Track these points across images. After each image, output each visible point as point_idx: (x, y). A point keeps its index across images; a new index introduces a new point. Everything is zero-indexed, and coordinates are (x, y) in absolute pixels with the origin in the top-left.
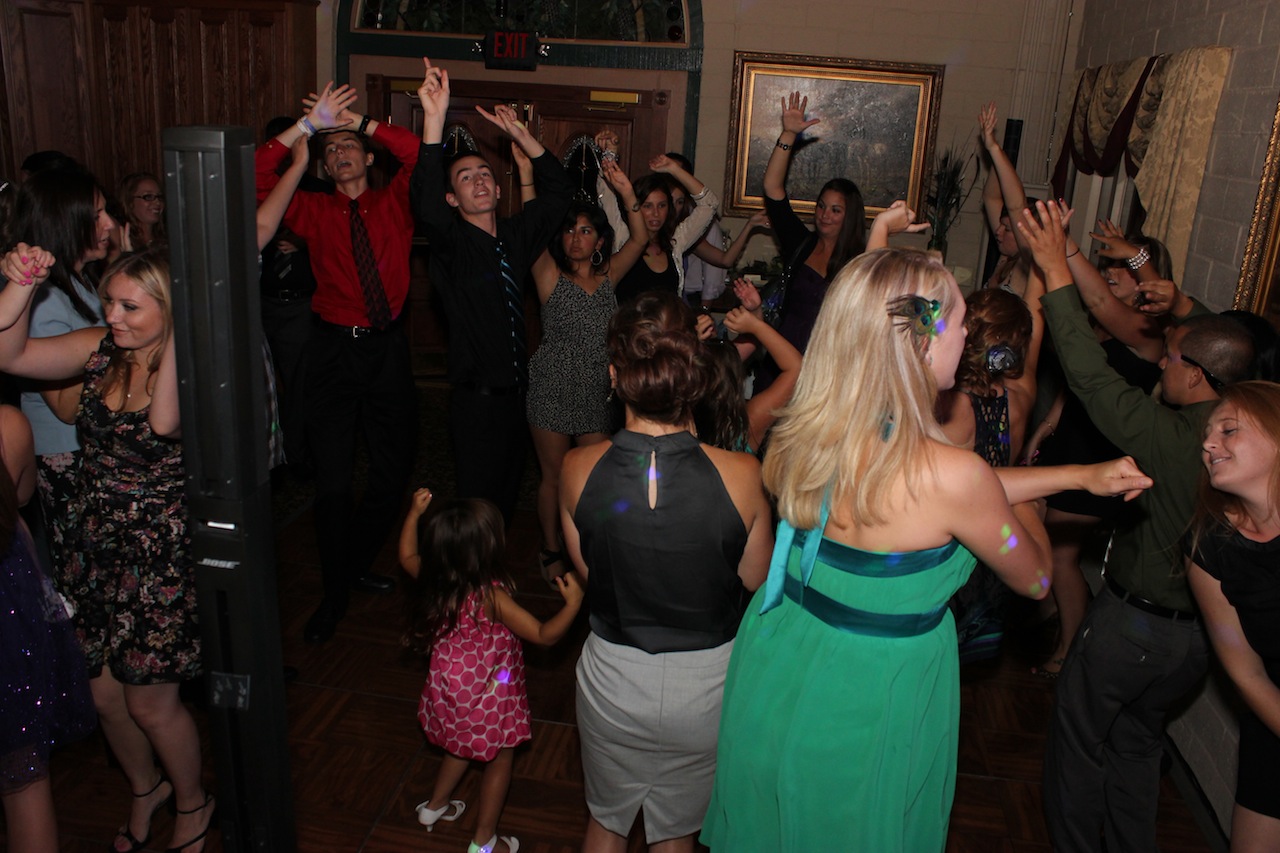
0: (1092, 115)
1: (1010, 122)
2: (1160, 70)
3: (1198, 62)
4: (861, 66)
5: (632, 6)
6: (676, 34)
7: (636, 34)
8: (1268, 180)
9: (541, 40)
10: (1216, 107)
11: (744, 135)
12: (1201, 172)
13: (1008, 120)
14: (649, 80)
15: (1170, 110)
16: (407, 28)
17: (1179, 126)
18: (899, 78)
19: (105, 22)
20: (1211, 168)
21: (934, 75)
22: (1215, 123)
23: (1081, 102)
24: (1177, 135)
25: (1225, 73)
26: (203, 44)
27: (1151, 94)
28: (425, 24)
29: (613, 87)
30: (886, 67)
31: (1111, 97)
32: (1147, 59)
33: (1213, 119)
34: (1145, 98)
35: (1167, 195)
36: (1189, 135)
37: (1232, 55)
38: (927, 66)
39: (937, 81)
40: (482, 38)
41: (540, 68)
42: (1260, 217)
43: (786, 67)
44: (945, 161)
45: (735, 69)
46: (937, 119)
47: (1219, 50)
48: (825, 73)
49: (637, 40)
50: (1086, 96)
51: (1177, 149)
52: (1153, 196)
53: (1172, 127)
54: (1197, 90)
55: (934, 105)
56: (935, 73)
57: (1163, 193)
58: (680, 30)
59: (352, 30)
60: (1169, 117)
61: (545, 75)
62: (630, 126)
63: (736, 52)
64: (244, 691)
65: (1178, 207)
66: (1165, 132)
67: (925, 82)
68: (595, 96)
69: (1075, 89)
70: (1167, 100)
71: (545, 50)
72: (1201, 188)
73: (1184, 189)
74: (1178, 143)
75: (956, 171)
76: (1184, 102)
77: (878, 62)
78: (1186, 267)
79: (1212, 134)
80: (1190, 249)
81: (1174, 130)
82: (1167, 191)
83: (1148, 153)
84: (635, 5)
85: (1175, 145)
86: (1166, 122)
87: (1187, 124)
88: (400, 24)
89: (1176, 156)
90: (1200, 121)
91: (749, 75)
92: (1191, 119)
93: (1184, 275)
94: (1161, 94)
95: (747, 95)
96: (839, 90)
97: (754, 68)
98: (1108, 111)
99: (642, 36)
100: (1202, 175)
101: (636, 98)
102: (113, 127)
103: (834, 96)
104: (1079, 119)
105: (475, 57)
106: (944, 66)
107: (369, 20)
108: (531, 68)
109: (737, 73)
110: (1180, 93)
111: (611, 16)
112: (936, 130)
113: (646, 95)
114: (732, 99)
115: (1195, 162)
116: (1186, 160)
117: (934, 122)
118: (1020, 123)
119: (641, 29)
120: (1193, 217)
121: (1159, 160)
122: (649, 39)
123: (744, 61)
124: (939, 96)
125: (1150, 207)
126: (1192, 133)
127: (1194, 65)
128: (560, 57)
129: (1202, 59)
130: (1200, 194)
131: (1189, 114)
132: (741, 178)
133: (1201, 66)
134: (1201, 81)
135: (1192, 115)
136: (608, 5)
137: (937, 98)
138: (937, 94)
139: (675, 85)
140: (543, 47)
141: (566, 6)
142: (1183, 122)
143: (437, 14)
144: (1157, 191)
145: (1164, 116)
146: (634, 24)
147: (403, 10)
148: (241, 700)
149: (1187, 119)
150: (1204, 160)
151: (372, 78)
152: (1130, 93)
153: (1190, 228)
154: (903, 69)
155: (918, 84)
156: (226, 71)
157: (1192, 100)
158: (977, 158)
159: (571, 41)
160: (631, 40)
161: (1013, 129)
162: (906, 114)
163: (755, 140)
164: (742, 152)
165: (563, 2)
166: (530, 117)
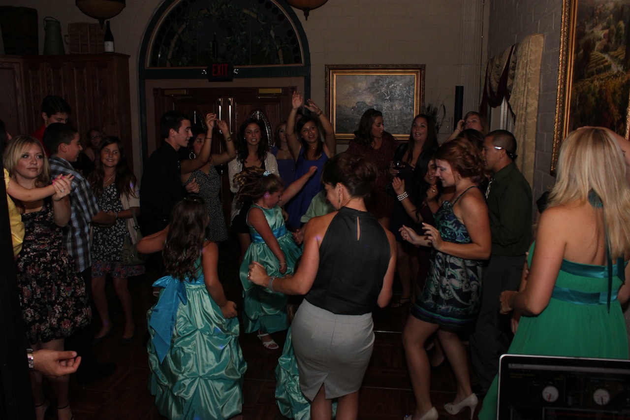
0: (492, 79)
1: (457, 87)
2: (516, 50)
3: (529, 42)
4: (386, 67)
5: (277, 48)
6: (298, 60)
7: (279, 61)
8: (560, 87)
9: (234, 67)
10: (540, 62)
11: (333, 104)
12: (537, 93)
13: (456, 87)
14: (287, 82)
15: (520, 66)
16: (172, 65)
17: (524, 72)
18: (404, 72)
19: (30, 71)
20: (541, 91)
21: (420, 69)
22: (541, 70)
23: (488, 75)
24: (524, 77)
25: (542, 46)
26: (75, 78)
27: (513, 62)
28: (180, 63)
29: (270, 86)
30: (397, 67)
31: (498, 68)
32: (511, 47)
33: (540, 68)
34: (511, 64)
35: (523, 106)
36: (529, 76)
37: (544, 38)
38: (417, 65)
39: (422, 73)
40: (206, 68)
41: (234, 80)
42: (560, 105)
43: (350, 71)
44: (429, 108)
45: (326, 73)
46: (424, 90)
47: (538, 36)
48: (368, 72)
49: (279, 64)
50: (490, 71)
51: (525, 83)
52: (517, 107)
53: (522, 74)
54: (530, 54)
55: (421, 83)
57: (521, 105)
58: (300, 58)
59: (146, 68)
60: (520, 69)
61: (237, 83)
62: (279, 105)
63: (326, 65)
65: (529, 110)
66: (519, 77)
67: (417, 73)
68: (261, 91)
69: (486, 69)
70: (519, 62)
71: (236, 71)
72: (539, 101)
73: (530, 101)
74: (525, 81)
75: (435, 113)
76: (526, 61)
77: (393, 65)
78: (536, 139)
79: (540, 74)
80: (537, 130)
81: (523, 75)
82: (523, 104)
83: (513, 88)
84: (278, 48)
85: (524, 82)
86: (520, 72)
87: (528, 71)
88: (168, 63)
89: (525, 87)
90: (534, 69)
91: (333, 76)
92: (529, 69)
93: (536, 143)
94: (516, 60)
95: (333, 85)
96: (376, 80)
97: (335, 73)
98: (498, 75)
99: (282, 62)
100: (538, 94)
101: (280, 91)
102: (34, 119)
103: (374, 83)
104: (488, 82)
105: (203, 77)
106: (425, 65)
107: (154, 62)
108: (230, 80)
109: (327, 75)
110: (524, 58)
111: (267, 54)
112: (424, 96)
113: (285, 89)
114: (326, 88)
115: (533, 88)
116: (530, 88)
117: (423, 92)
118: (463, 87)
119: (281, 58)
120: (536, 114)
121: (518, 90)
122: (285, 63)
123: (330, 69)
124: (424, 79)
125: (517, 113)
126: (531, 75)
127: (528, 44)
128: (243, 74)
129: (531, 41)
130: (538, 104)
131: (528, 66)
133: (531, 43)
134: (531, 50)
135: (530, 66)
136: (265, 48)
137: (423, 80)
138: (423, 78)
139: (299, 82)
140: (235, 70)
141: (245, 50)
142: (526, 70)
143: (185, 58)
144: (519, 105)
145: (518, 69)
146: (278, 57)
147: (169, 57)
149: (528, 69)
150: (538, 87)
151: (155, 89)
152: (505, 64)
153: (536, 120)
154: (405, 68)
155: (413, 74)
156: (86, 90)
157: (529, 59)
158: (444, 106)
159: (249, 66)
160: (277, 64)
161: (459, 91)
162: (410, 89)
163: (338, 106)
164: (333, 112)
165: (244, 48)
166: (232, 104)
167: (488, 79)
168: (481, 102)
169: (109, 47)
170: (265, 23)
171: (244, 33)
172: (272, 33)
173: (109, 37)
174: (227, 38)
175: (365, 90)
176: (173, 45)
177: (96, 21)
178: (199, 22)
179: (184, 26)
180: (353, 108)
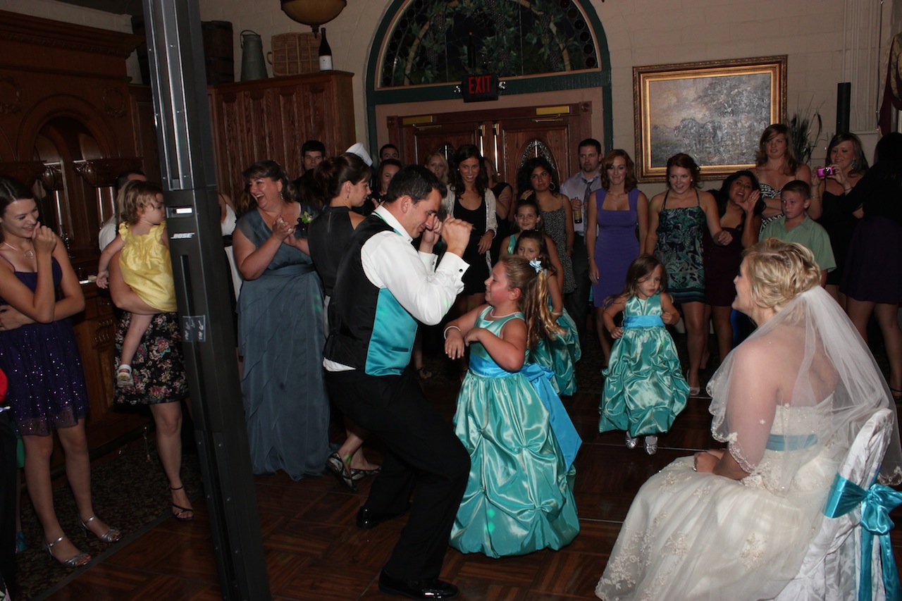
1: (840, 86)
4: (725, 64)
5: (560, 48)
6: (591, 63)
7: (564, 66)
9: (500, 79)
11: (646, 125)
13: (839, 84)
14: (576, 96)
16: (411, 83)
18: (754, 70)
19: (224, 104)
21: (779, 63)
23: (894, 57)
26: (282, 109)
28: (423, 80)
29: (551, 104)
30: (743, 63)
38: (774, 57)
39: (782, 66)
40: (460, 83)
41: (501, 98)
43: (670, 73)
44: (794, 121)
45: (634, 80)
46: (785, 94)
48: (699, 74)
49: (565, 71)
50: (896, 54)
55: (782, 84)
56: (780, 62)
58: (595, 60)
59: (376, 90)
61: (504, 102)
62: (566, 130)
63: (633, 68)
64: (202, 328)
67: (774, 69)
68: (540, 111)
69: (889, 52)
71: (503, 85)
75: (804, 128)
77: (736, 60)
84: (562, 48)
88: (407, 81)
91: (645, 83)
95: (645, 96)
96: (711, 84)
97: (648, 77)
99: (568, 67)
101: (567, 110)
102: (230, 169)
103: (706, 89)
105: (457, 96)
106: (787, 56)
107: (386, 81)
108: (494, 98)
109: (636, 82)
111: (546, 57)
112: (785, 103)
113: (575, 107)
114: (634, 100)
117: (783, 97)
118: (850, 83)
119: (567, 63)
122: (573, 69)
123: (639, 73)
124: (786, 77)
128: (512, 89)
132: (647, 155)
136: (543, 50)
137: (784, 80)
138: (783, 77)
139: (594, 96)
140: (501, 83)
141: (515, 54)
143: (430, 72)
146: (562, 61)
147: (408, 72)
148: (200, 334)
151: (390, 119)
154: (755, 62)
155: (768, 72)
156: (297, 124)
158: (819, 117)
159: (521, 77)
160: (561, 71)
161: (844, 91)
162: (763, 94)
163: (654, 127)
164: (646, 136)
165: (512, 52)
166: (498, 133)
167: (892, 66)
168: (880, 105)
169: (326, 63)
170: (542, 13)
171: (512, 29)
172: (552, 27)
173: (325, 50)
174: (488, 38)
175: (693, 101)
176: (412, 54)
177: (308, 29)
178: (448, 19)
179: (426, 27)
180: (676, 128)
